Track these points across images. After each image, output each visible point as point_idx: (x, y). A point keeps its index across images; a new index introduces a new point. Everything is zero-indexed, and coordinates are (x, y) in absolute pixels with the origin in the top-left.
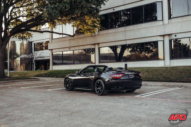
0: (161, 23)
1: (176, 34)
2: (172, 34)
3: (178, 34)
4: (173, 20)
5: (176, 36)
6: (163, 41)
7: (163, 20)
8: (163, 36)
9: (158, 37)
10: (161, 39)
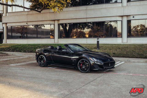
0: (120, 5)
1: (134, 16)
2: (130, 15)
3: (136, 16)
4: (131, 3)
5: (133, 17)
6: (122, 21)
7: (122, 3)
8: (122, 16)
9: (118, 17)
10: (120, 19)
